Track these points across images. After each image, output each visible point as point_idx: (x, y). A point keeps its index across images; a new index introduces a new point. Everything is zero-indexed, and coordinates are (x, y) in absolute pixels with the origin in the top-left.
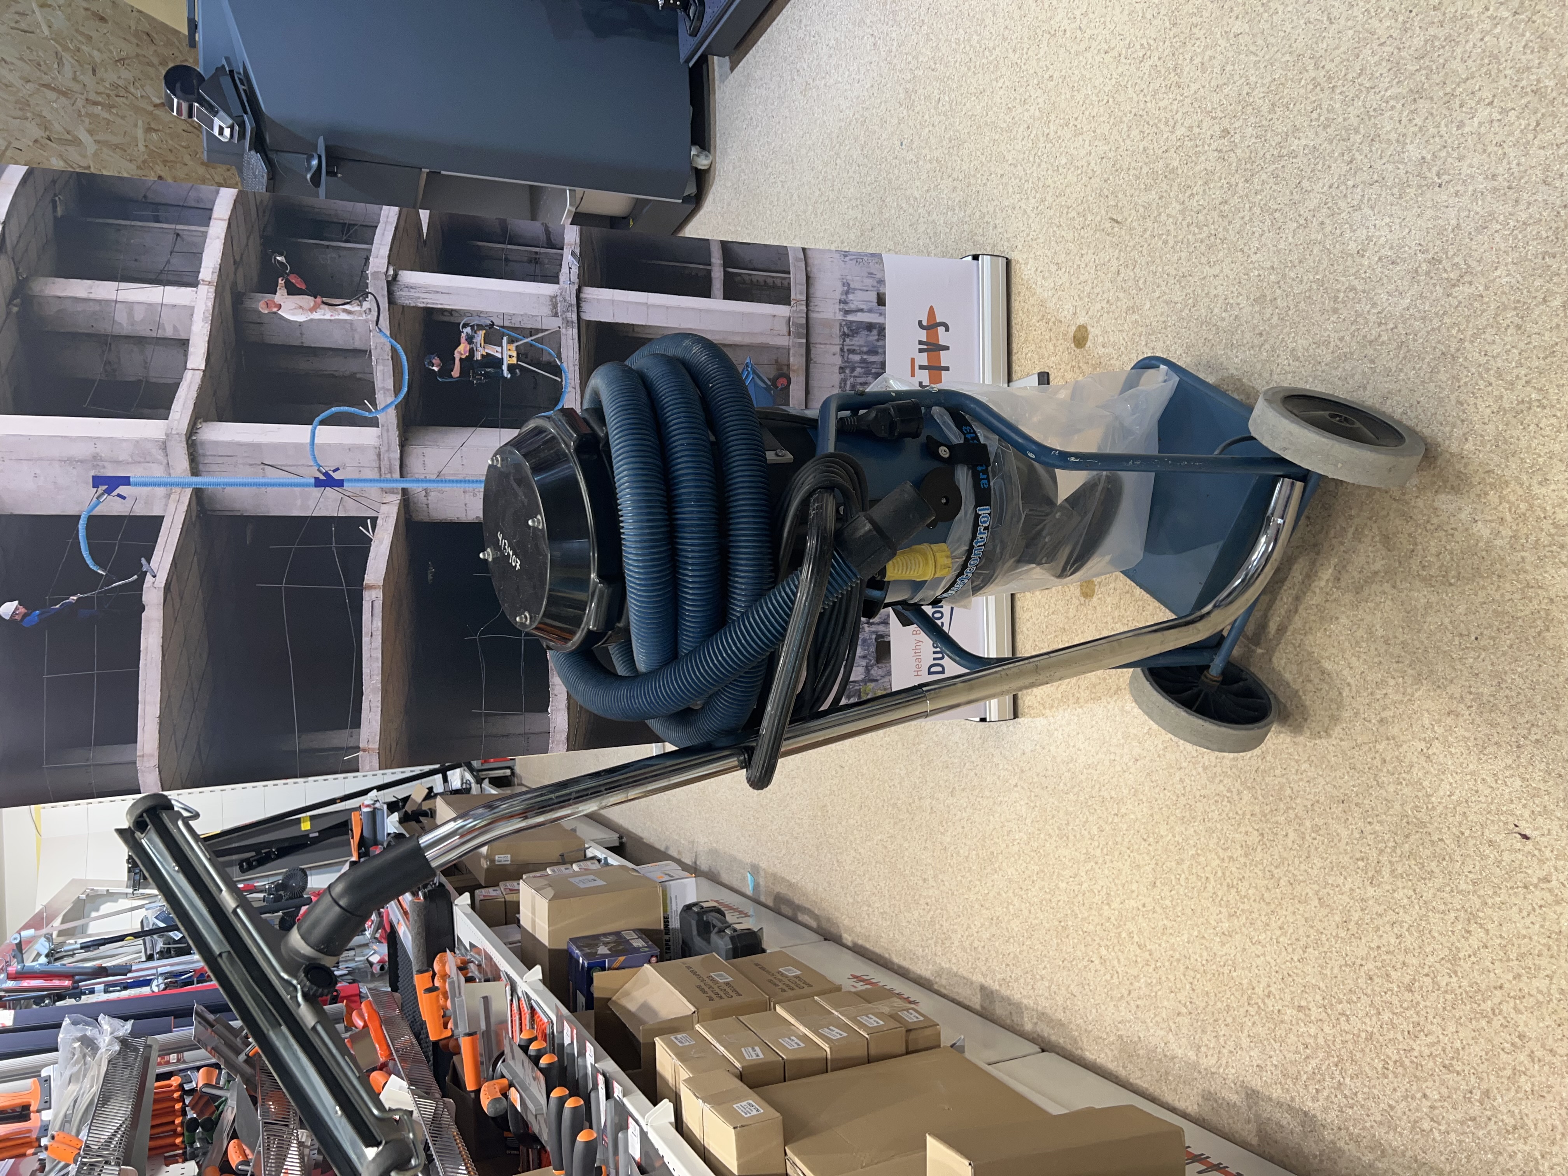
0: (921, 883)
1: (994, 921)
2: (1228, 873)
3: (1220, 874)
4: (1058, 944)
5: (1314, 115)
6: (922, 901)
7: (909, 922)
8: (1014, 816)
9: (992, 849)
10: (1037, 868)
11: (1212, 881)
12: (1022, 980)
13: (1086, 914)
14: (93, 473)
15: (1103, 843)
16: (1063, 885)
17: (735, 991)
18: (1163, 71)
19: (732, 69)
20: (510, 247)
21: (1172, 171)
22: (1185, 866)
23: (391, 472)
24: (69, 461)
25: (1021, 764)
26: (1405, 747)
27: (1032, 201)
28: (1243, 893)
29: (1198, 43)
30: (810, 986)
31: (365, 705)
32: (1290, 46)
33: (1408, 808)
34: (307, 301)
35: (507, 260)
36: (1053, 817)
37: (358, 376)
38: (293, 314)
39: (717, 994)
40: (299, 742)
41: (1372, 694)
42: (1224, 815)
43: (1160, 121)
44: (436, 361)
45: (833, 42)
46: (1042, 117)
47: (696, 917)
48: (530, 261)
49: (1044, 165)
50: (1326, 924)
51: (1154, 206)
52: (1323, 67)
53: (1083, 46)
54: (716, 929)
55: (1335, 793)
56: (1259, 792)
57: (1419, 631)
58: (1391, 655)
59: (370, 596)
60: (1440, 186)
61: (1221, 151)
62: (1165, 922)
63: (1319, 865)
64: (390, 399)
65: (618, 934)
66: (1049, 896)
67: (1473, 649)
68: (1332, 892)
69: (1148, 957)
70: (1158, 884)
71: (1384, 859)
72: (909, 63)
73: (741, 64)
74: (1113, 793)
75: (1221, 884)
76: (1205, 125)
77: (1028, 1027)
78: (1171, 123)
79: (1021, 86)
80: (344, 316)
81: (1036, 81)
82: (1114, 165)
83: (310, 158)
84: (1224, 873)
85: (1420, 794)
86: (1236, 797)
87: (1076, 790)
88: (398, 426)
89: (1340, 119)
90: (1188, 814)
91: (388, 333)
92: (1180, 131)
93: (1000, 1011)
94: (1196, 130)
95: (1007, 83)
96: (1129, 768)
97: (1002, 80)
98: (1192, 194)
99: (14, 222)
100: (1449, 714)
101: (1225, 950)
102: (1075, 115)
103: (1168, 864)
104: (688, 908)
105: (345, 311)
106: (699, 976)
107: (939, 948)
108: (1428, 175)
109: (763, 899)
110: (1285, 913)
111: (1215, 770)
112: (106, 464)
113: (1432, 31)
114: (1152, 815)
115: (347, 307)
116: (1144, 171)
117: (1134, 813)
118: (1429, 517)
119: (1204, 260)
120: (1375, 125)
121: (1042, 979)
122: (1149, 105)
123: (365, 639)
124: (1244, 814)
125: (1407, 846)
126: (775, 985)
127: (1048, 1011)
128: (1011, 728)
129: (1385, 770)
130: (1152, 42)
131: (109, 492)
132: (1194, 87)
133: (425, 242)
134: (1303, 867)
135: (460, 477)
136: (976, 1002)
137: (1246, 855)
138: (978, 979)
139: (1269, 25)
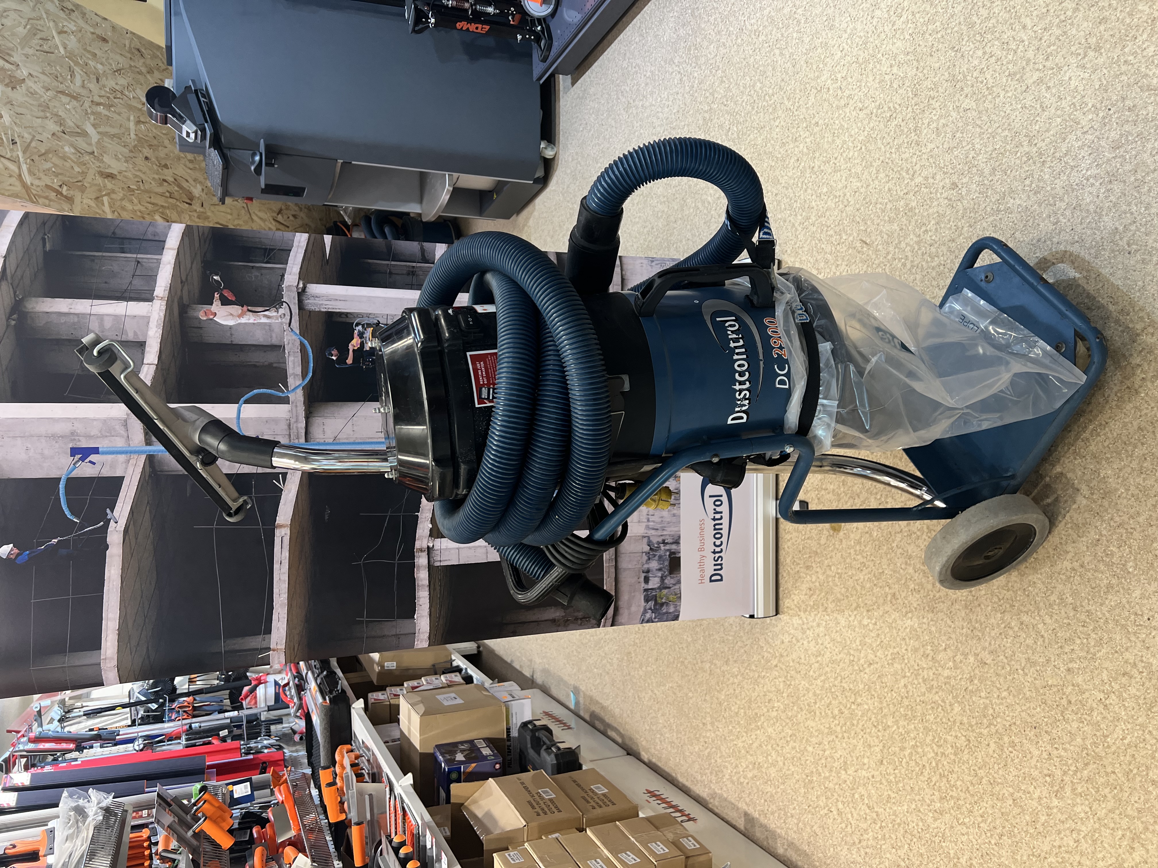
0: (701, 725)
1: (756, 766)
2: (940, 766)
3: (934, 764)
4: (805, 793)
5: (1027, 182)
6: (702, 740)
7: (692, 754)
8: (773, 689)
9: (757, 711)
10: (790, 732)
11: (928, 768)
12: (776, 815)
13: (827, 774)
14: (71, 446)
15: (842, 722)
16: (810, 749)
17: (556, 807)
18: (906, 130)
19: (573, 84)
20: (393, 263)
21: (911, 210)
22: (907, 752)
23: (298, 438)
24: (54, 437)
25: (780, 650)
26: (1087, 694)
27: (800, 217)
28: (952, 783)
29: (934, 112)
30: (614, 804)
31: (275, 617)
32: (1009, 125)
33: (1088, 743)
34: (236, 309)
35: (391, 273)
36: (804, 696)
37: (275, 365)
38: (225, 320)
39: (543, 809)
40: (224, 645)
41: (1061, 647)
42: (938, 720)
43: (902, 169)
44: (335, 352)
45: (648, 74)
46: (809, 154)
47: (531, 734)
48: (408, 274)
49: (809, 191)
50: (1018, 820)
51: (896, 235)
52: (1036, 144)
53: (842, 102)
54: (545, 747)
55: (1029, 720)
56: (967, 707)
57: (1101, 605)
58: (1078, 620)
59: (280, 533)
60: (1129, 253)
61: (950, 200)
62: (890, 793)
63: (1014, 773)
64: (299, 382)
65: (471, 742)
66: (799, 755)
67: (1146, 627)
68: (1023, 796)
69: (875, 817)
70: (885, 762)
71: (1067, 779)
72: (707, 98)
73: (579, 81)
74: (851, 686)
75: (935, 772)
76: (938, 177)
77: (781, 851)
78: (911, 172)
79: (793, 127)
80: (264, 320)
81: (804, 125)
82: (864, 199)
83: (254, 155)
84: (937, 764)
85: (1098, 734)
86: (949, 708)
87: (823, 678)
88: (304, 403)
89: (1049, 188)
90: (909, 713)
91: (298, 332)
92: (918, 180)
93: (759, 834)
94: (931, 181)
95: (782, 123)
96: (864, 669)
97: (778, 121)
98: (926, 230)
99: (13, 256)
100: (1124, 675)
101: (937, 824)
102: (836, 155)
103: (893, 749)
104: (525, 725)
105: (265, 316)
106: (529, 792)
107: (714, 778)
108: (1121, 243)
109: (582, 713)
110: (985, 805)
111: (932, 683)
112: (81, 438)
113: (1127, 127)
114: (881, 708)
115: (266, 313)
116: (889, 206)
117: (867, 704)
118: (1113, 516)
119: (934, 283)
120: (1077, 197)
121: (792, 816)
122: (894, 156)
123: (276, 566)
124: (954, 722)
125: (1085, 772)
126: (588, 802)
127: (796, 842)
128: (773, 622)
129: (1070, 709)
130: (897, 107)
131: (82, 459)
132: (930, 146)
133: (328, 261)
134: (1000, 772)
135: (351, 441)
136: (741, 824)
137: (956, 754)
138: (743, 806)
139: (992, 106)
